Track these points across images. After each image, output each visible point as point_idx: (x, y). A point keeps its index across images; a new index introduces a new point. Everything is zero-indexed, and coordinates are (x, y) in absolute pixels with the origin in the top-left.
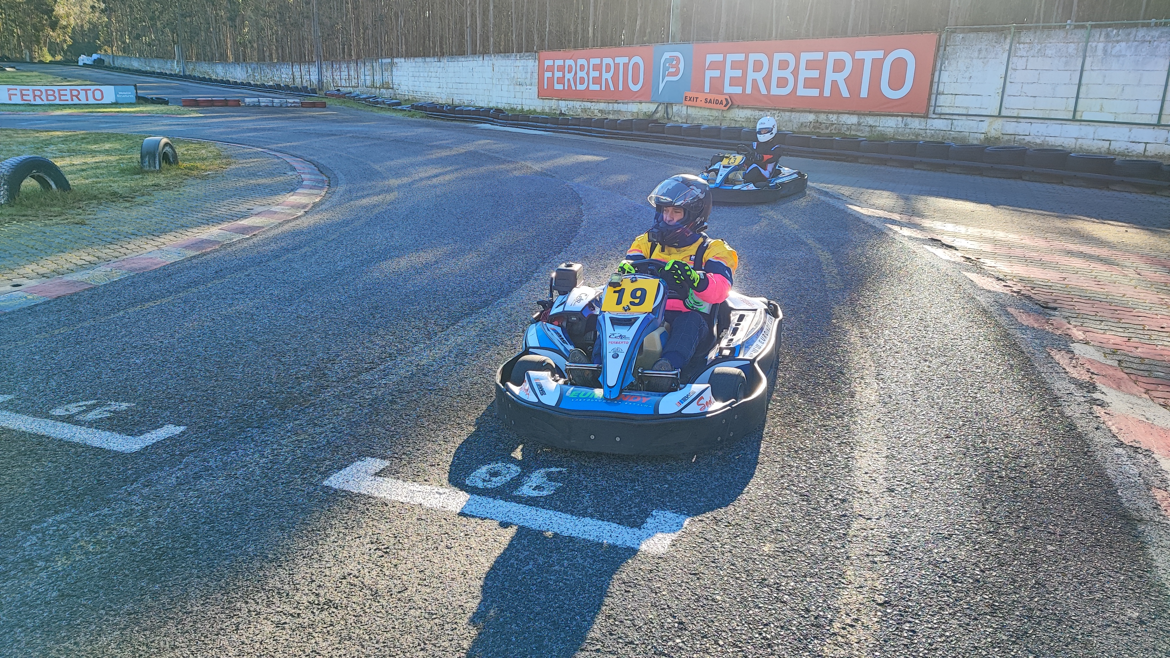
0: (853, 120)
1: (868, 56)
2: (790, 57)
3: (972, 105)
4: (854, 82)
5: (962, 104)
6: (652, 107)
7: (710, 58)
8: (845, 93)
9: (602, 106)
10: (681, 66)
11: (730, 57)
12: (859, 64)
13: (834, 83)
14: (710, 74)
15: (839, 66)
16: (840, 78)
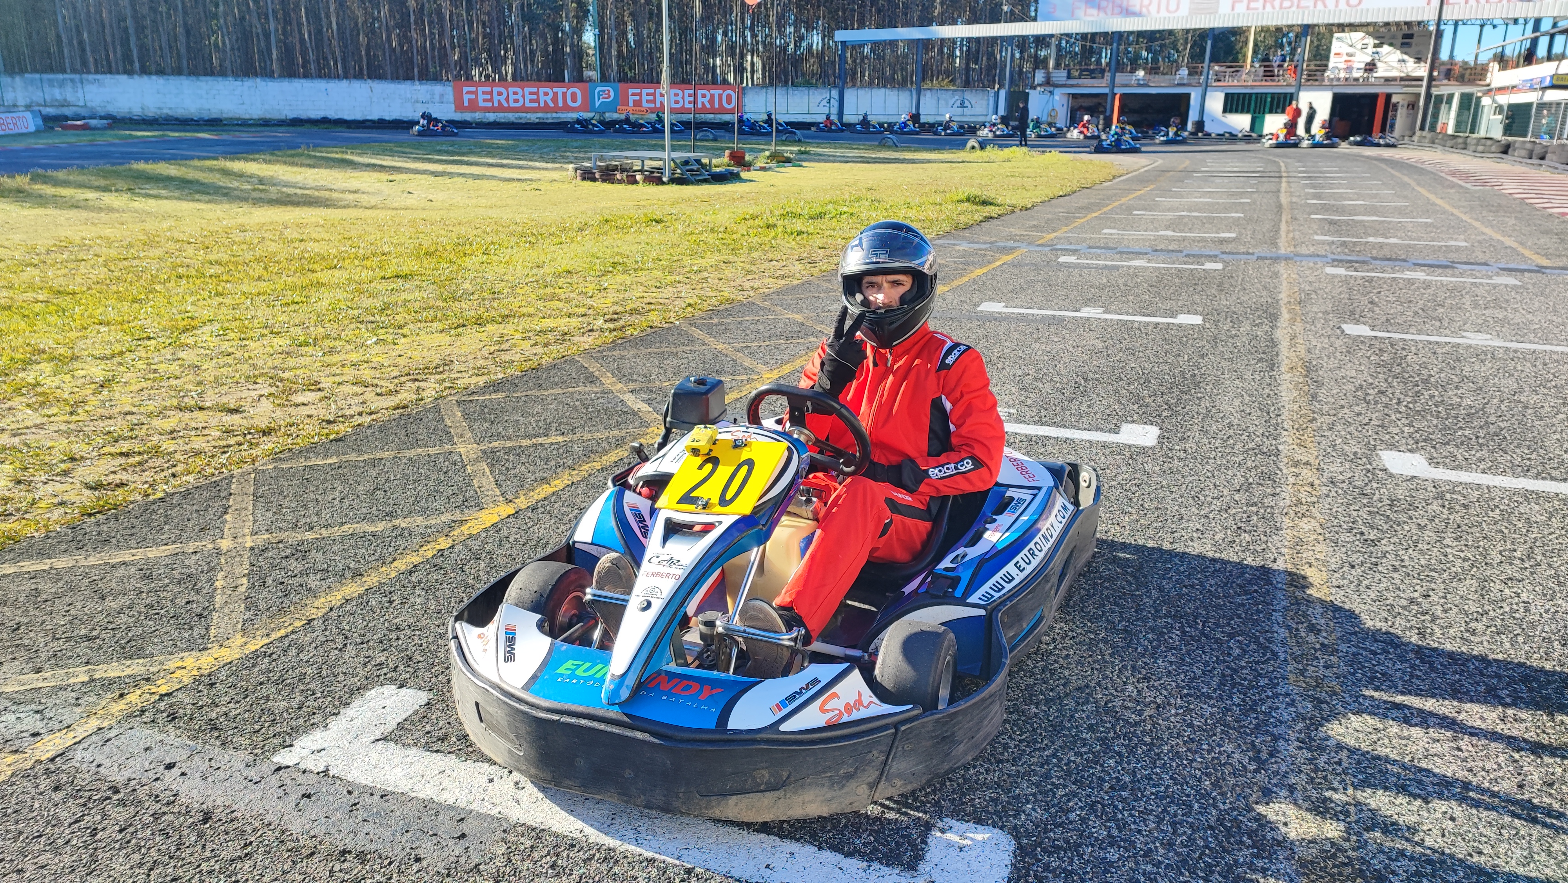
0: (712, 116)
1: (716, 93)
2: (680, 92)
3: (757, 110)
4: (711, 101)
5: (753, 109)
6: (591, 115)
7: (631, 91)
8: (708, 106)
9: (539, 115)
10: (612, 94)
11: (645, 91)
12: (712, 96)
13: (703, 103)
14: (631, 99)
15: (704, 96)
16: (706, 100)
